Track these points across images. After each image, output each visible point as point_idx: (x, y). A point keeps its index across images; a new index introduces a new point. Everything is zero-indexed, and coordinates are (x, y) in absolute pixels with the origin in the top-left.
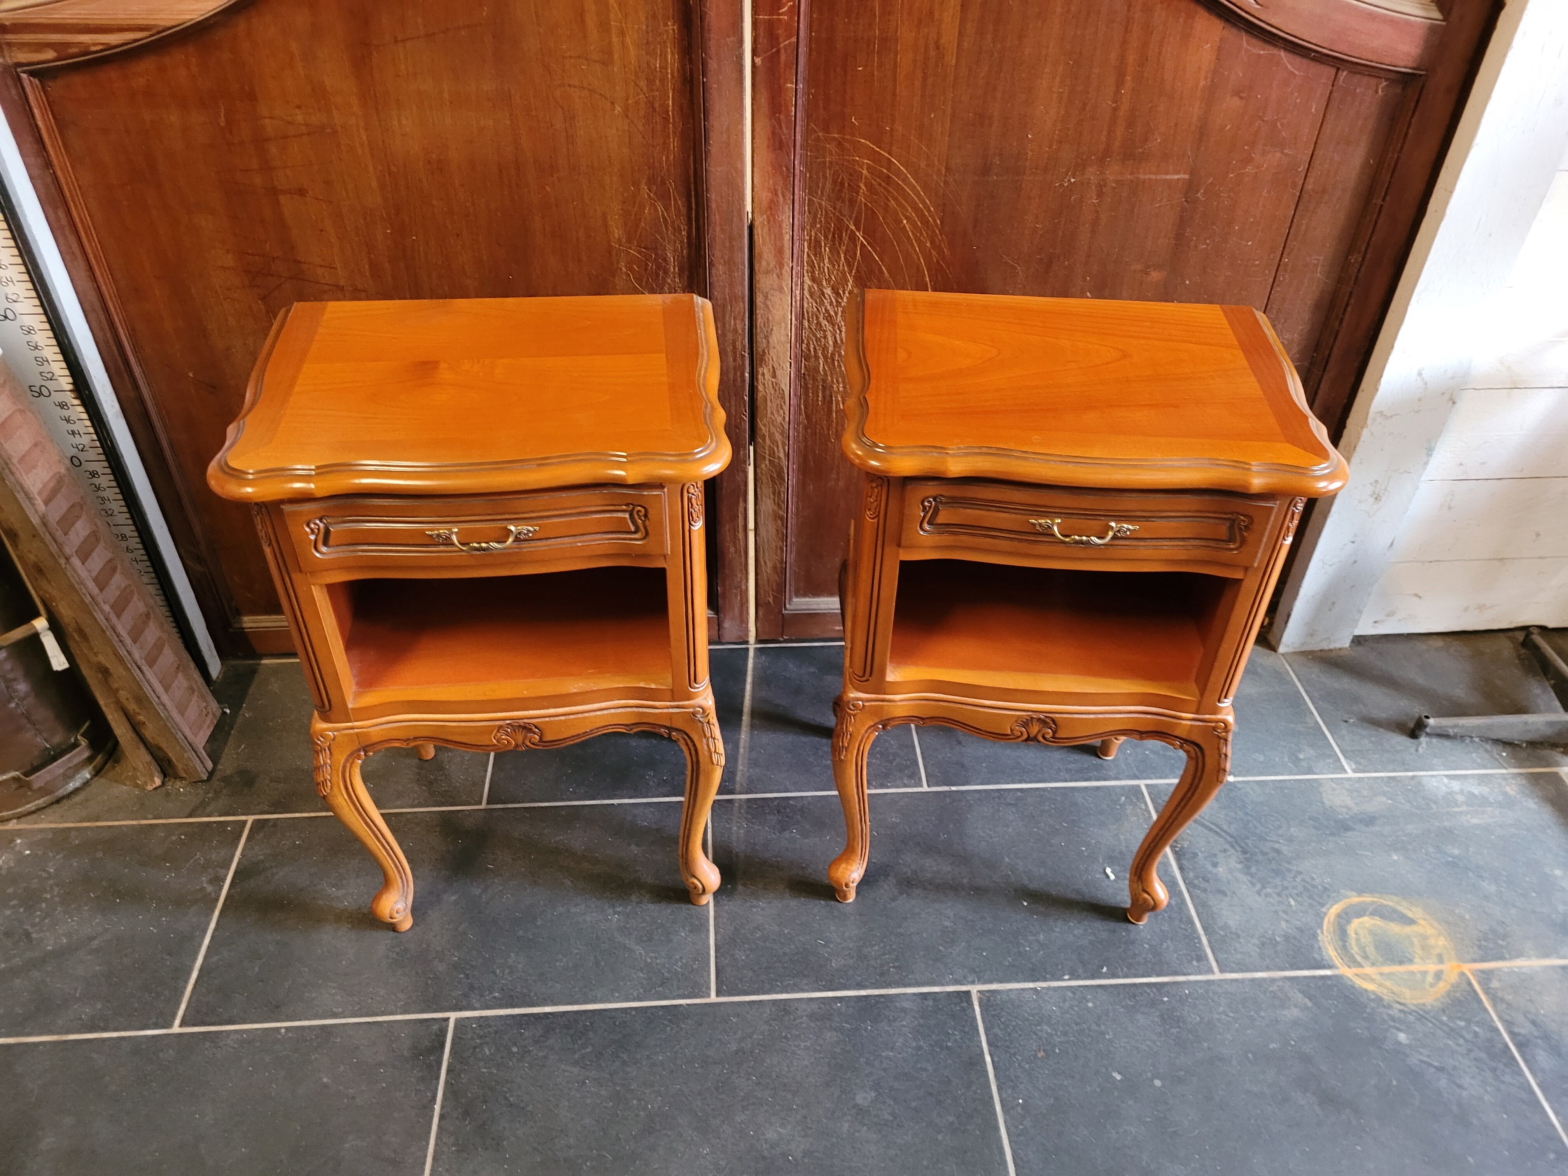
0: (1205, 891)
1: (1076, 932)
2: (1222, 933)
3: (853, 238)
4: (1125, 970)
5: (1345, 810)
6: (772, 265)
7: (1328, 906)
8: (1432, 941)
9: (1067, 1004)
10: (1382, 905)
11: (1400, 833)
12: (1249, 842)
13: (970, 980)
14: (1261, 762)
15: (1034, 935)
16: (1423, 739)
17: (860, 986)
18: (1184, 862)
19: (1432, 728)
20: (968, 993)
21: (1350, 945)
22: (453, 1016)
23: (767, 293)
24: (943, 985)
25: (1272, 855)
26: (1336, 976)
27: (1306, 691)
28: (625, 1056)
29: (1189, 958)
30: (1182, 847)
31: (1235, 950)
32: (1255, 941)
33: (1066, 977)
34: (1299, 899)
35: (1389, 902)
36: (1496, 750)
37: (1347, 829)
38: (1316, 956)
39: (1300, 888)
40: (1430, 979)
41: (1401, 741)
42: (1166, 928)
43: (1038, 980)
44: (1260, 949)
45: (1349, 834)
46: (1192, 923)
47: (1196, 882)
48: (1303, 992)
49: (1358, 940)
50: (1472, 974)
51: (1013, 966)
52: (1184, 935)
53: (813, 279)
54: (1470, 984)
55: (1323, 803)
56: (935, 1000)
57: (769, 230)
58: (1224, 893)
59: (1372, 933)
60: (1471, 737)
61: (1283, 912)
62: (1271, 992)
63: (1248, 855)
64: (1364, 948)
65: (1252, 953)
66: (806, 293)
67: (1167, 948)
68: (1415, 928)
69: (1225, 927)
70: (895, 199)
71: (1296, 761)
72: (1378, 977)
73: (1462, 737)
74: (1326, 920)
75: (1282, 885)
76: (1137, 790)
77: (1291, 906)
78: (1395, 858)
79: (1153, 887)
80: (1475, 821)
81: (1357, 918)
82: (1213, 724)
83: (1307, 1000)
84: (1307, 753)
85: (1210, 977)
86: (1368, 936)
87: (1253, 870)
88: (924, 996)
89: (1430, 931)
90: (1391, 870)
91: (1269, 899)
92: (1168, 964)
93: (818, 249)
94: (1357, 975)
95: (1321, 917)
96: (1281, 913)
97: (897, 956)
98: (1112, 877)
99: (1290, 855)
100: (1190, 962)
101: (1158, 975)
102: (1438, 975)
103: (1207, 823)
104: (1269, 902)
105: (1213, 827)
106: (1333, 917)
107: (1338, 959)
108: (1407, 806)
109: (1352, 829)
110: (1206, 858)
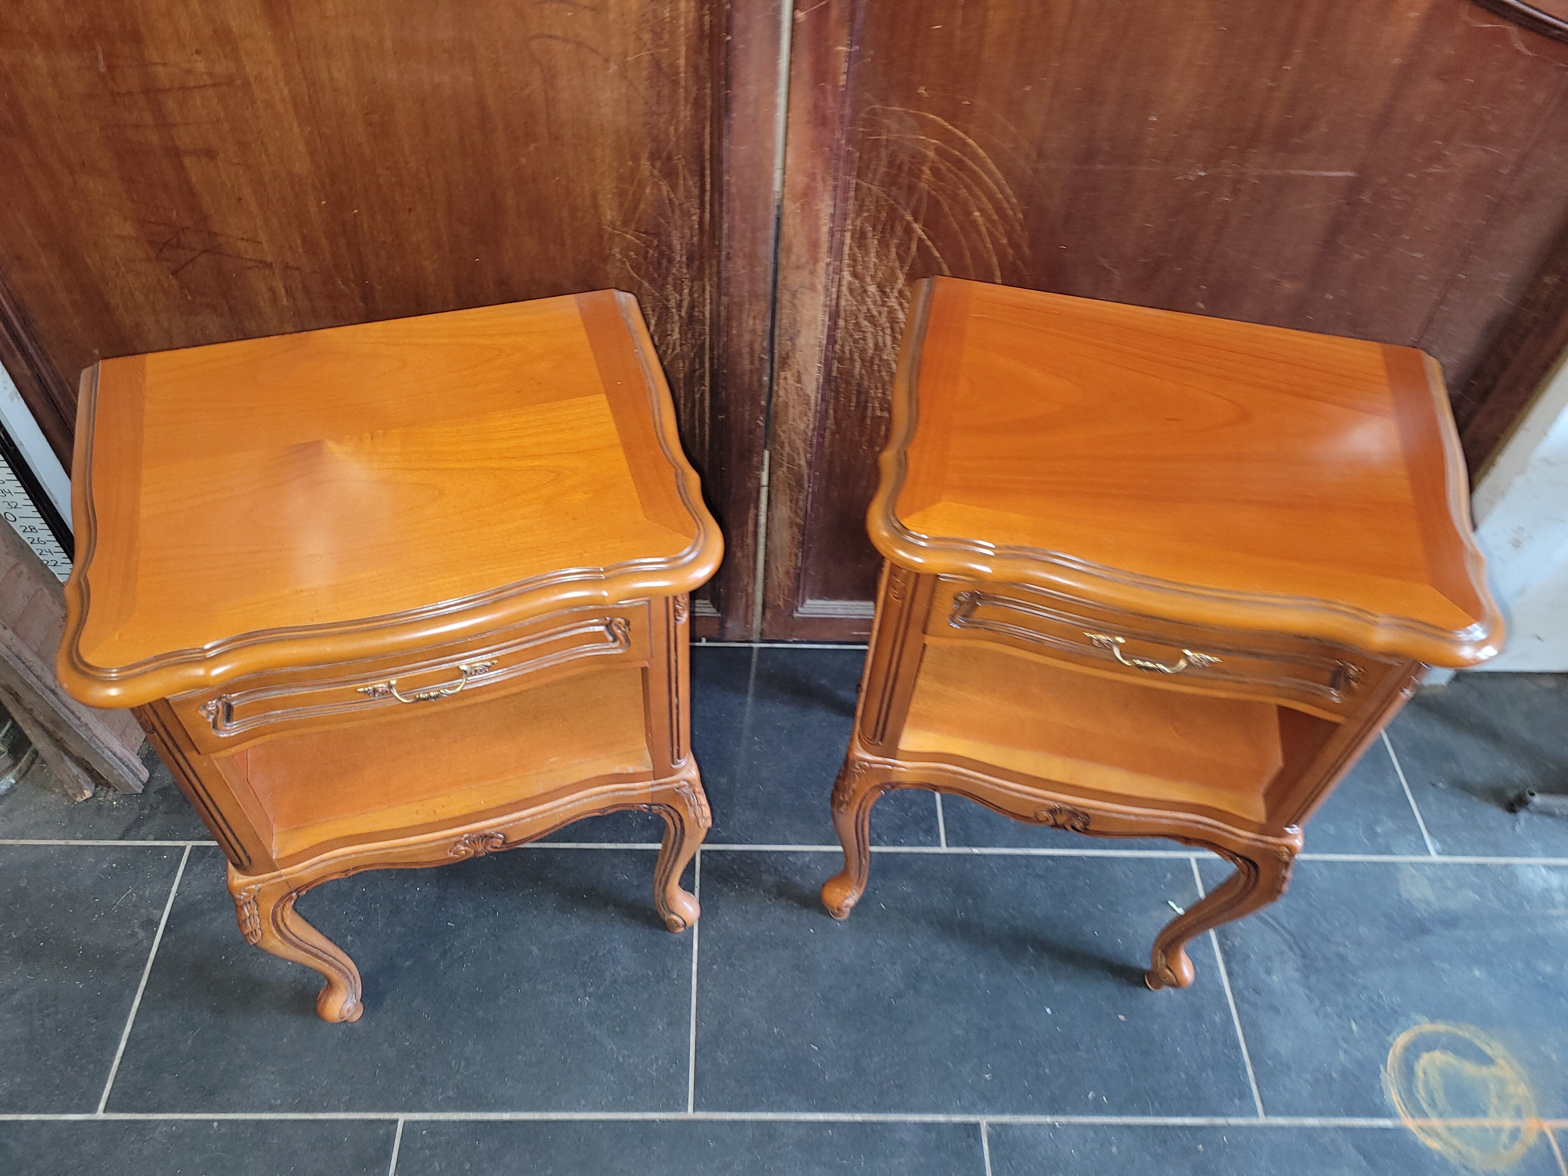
0: (1256, 1007)
2: (1270, 1062)
3: (908, 231)
5: (1424, 906)
6: (803, 260)
7: (1395, 1033)
8: (1511, 1089)
9: (1089, 1149)
10: (1457, 1037)
11: (1485, 941)
12: (1310, 943)
13: (981, 1107)
16: (1523, 815)
17: (855, 1109)
18: (1234, 966)
19: (1535, 805)
20: (976, 1126)
21: (1416, 1087)
22: (402, 1118)
23: (796, 291)
24: (949, 1112)
25: (1335, 961)
26: (1397, 1129)
27: (1391, 741)
29: (1231, 1093)
30: (1232, 946)
31: (1284, 1086)
32: (1308, 1076)
33: (1090, 1111)
34: (1362, 1022)
35: (1466, 1032)
37: (1425, 931)
38: (1376, 1099)
39: (1365, 1008)
40: (1504, 1138)
41: (1495, 814)
42: (1206, 1052)
44: (1313, 1087)
45: (1428, 938)
46: (1237, 1047)
47: (1246, 993)
48: (1357, 1148)
49: (1426, 1081)
50: (1554, 1135)
51: (1030, 1092)
52: (1227, 1062)
53: (855, 275)
54: (1549, 1147)
55: (1399, 895)
56: (940, 1133)
57: (802, 219)
58: (1277, 1011)
59: (1444, 1074)
61: (1343, 1038)
62: (1321, 1144)
63: (1308, 960)
64: (1432, 1092)
65: (1304, 1093)
66: (844, 289)
67: (1206, 1079)
68: (1493, 1070)
69: (1275, 1055)
70: (967, 187)
72: (1444, 1133)
74: (1391, 1051)
75: (1344, 1004)
76: (1186, 866)
77: (1352, 1031)
81: (1428, 1052)
83: (1361, 1158)
84: (1386, 826)
85: (1254, 1121)
86: (1438, 1077)
87: (1313, 980)
88: (927, 1126)
89: (1509, 1074)
90: (1471, 989)
91: (1327, 1021)
92: (1206, 1100)
93: (864, 241)
94: (1421, 1128)
95: (1385, 1048)
96: (1339, 1041)
97: (899, 1071)
99: (1356, 962)
100: (1231, 1099)
101: (1194, 1114)
102: (1515, 1134)
104: (1328, 1025)
105: (1270, 920)
106: (1399, 1049)
107: (1400, 1105)
108: (1497, 905)
109: (1431, 933)
110: (1258, 961)
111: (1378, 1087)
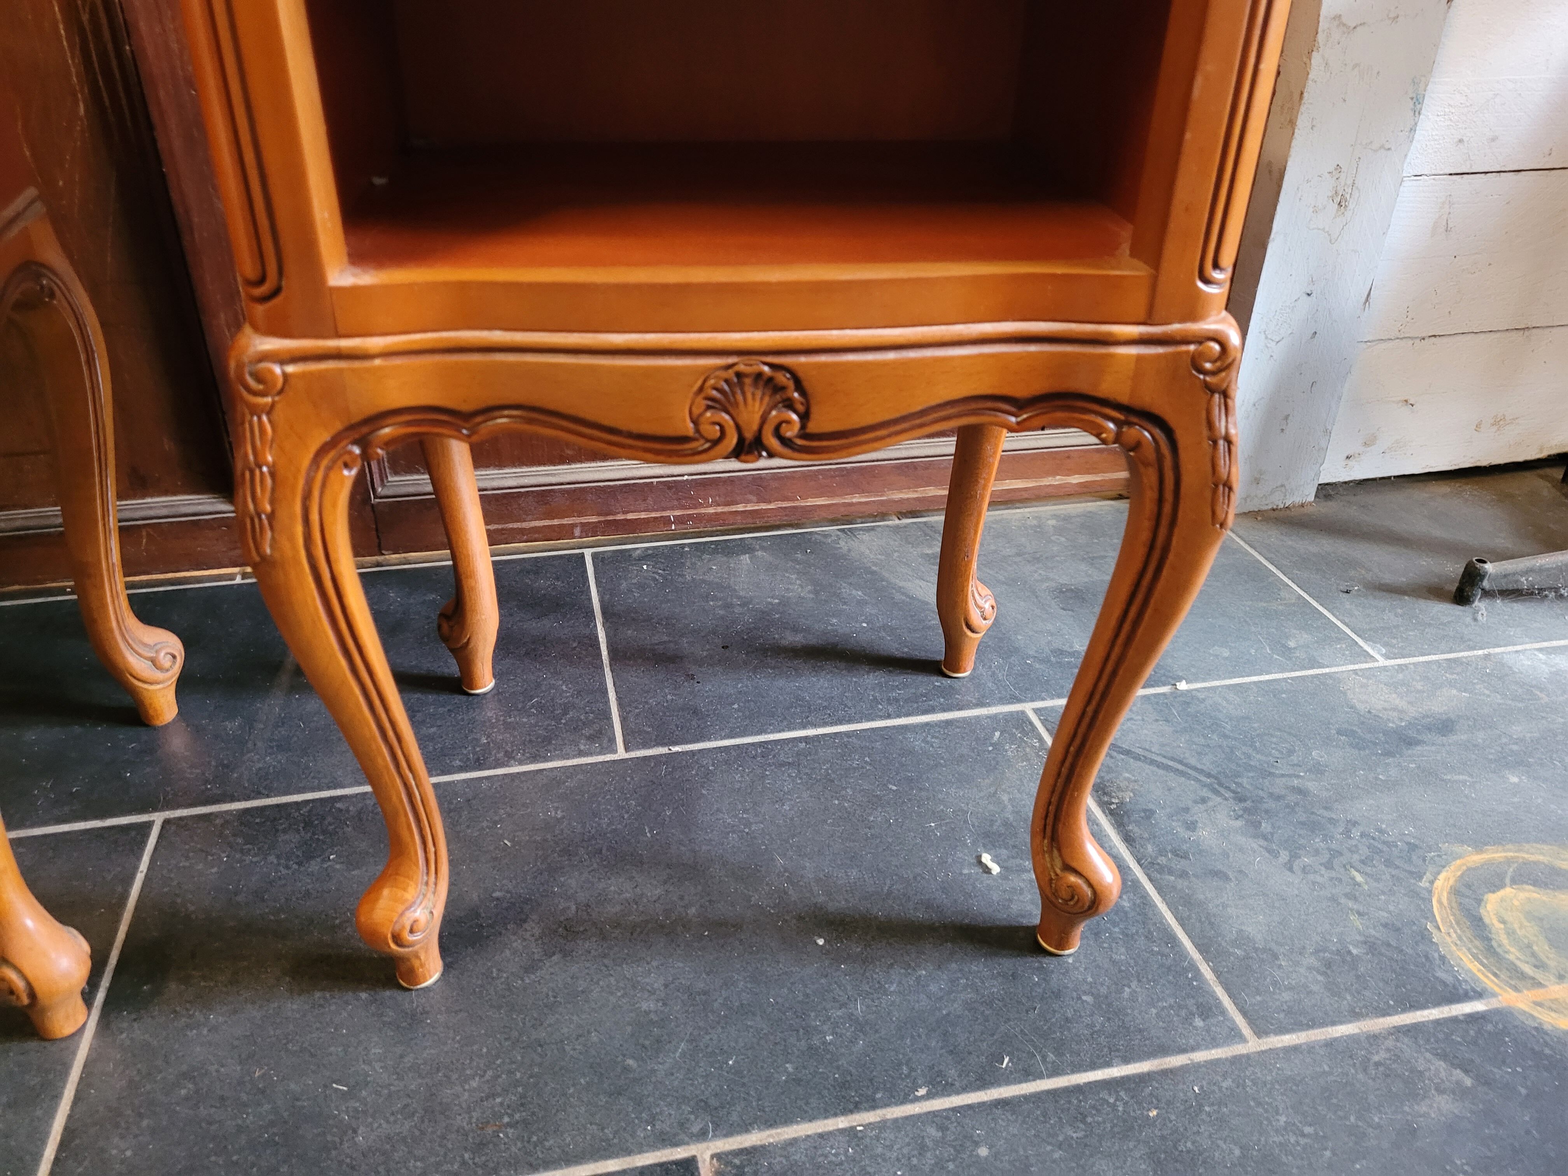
0: (1184, 874)
1: (933, 988)
2: (1238, 952)
4: (1051, 1057)
5: (1395, 714)
7: (1428, 876)
9: (929, 1158)
10: (1526, 863)
11: (1504, 740)
12: (1244, 781)
13: (697, 1128)
14: (1227, 658)
15: (843, 1005)
16: (1480, 603)
18: (1133, 827)
19: (1495, 578)
20: (687, 1167)
21: (1499, 943)
24: (629, 1152)
25: (1292, 798)
26: (1497, 1012)
29: (1183, 1013)
30: (1122, 804)
31: (1275, 983)
32: (1311, 960)
33: (922, 1092)
34: (1368, 870)
35: (1539, 855)
37: (1411, 743)
38: (1440, 974)
39: (1364, 851)
41: (1440, 610)
42: (1121, 954)
43: (856, 1108)
44: (1324, 974)
45: (1417, 750)
46: (1172, 939)
47: (1162, 860)
48: (1444, 1056)
49: (1510, 933)
51: (798, 1081)
52: (1162, 966)
55: (1353, 707)
58: (1221, 876)
60: (1556, 589)
61: (1346, 895)
62: (1377, 1064)
63: (1248, 804)
64: (1529, 946)
65: (1315, 988)
67: (1133, 998)
69: (1242, 939)
71: (1286, 651)
73: (1541, 590)
74: (1434, 902)
75: (1329, 849)
76: (1021, 720)
77: (1358, 885)
78: (1514, 779)
81: (1494, 892)
82: (1192, 347)
83: (1458, 1074)
84: (1299, 639)
85: (1239, 1049)
86: (1526, 924)
87: (1265, 827)
90: (1516, 800)
91: (1311, 877)
92: (1140, 1031)
94: (1539, 1004)
95: (1423, 898)
96: (1343, 900)
97: (523, 1096)
98: (996, 869)
99: (1325, 794)
100: (1187, 1020)
101: (1126, 1060)
103: (1159, 759)
104: (1314, 883)
105: (1171, 763)
106: (1445, 894)
107: (1487, 977)
108: (1499, 699)
109: (1418, 743)
110: (1170, 816)
111: (1436, 955)
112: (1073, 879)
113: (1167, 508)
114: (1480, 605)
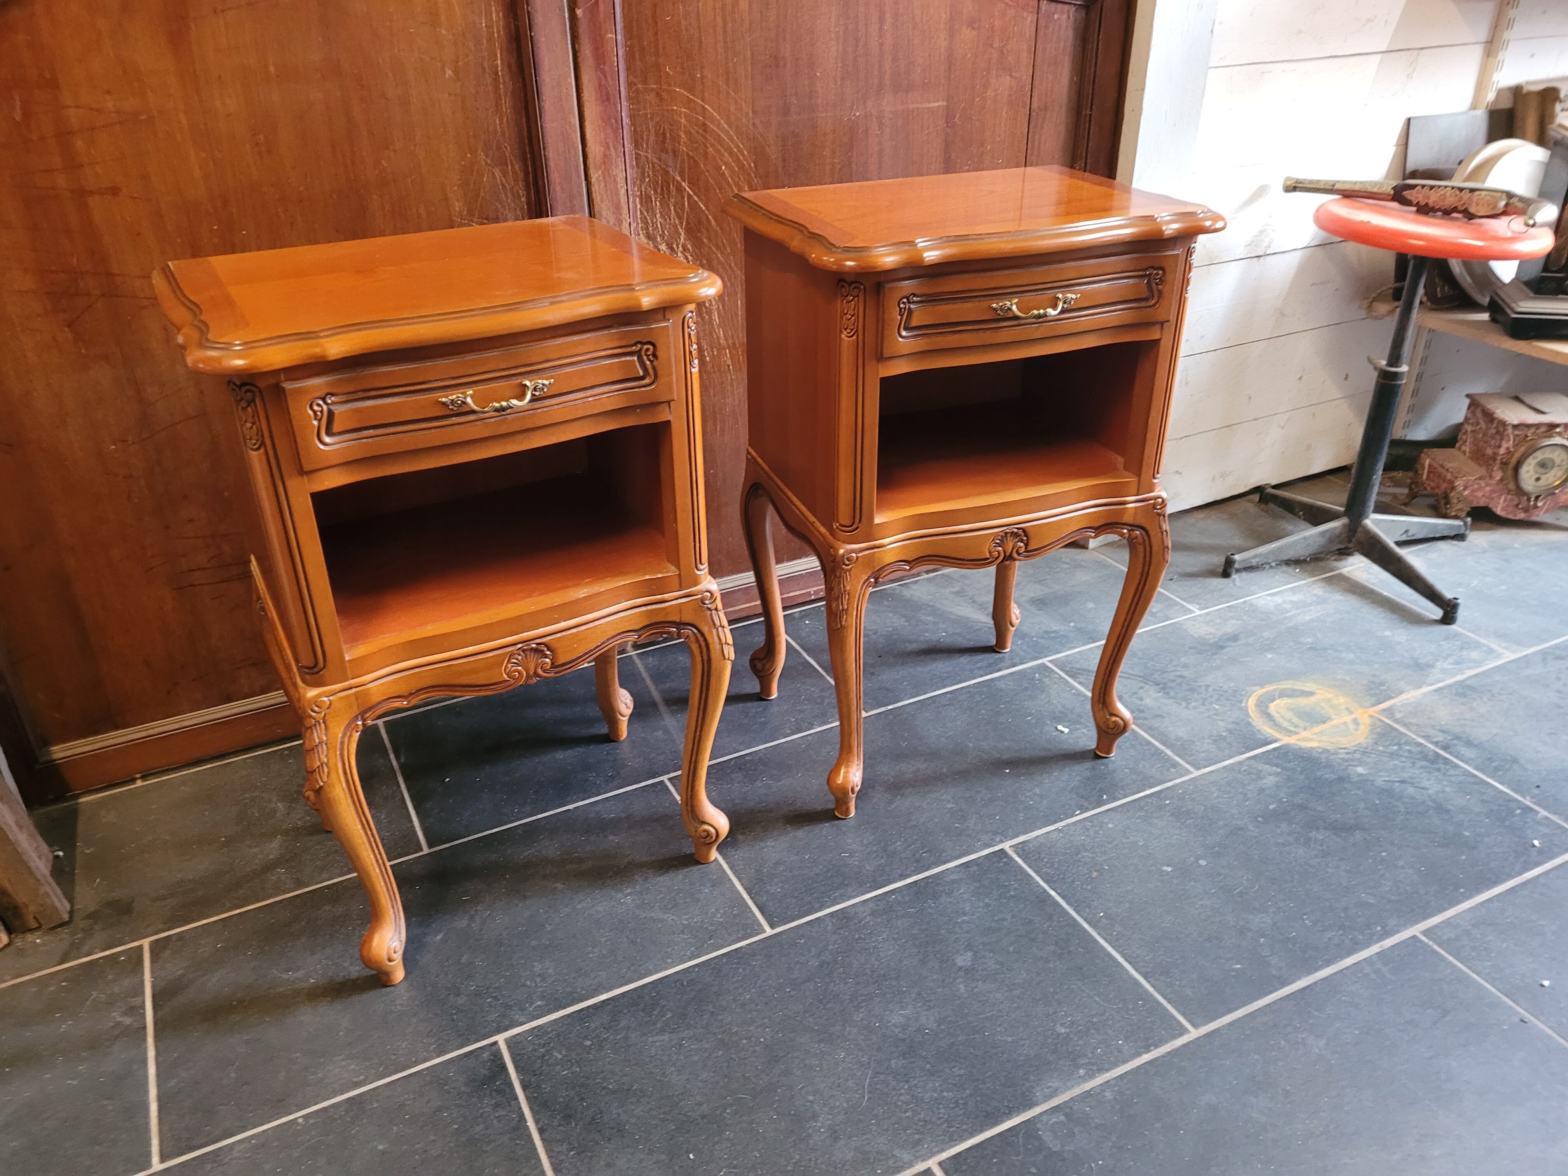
0: (1145, 719)
1: (1063, 778)
2: (1178, 743)
3: (680, 190)
4: (1122, 792)
5: (1211, 636)
7: (1244, 701)
8: (1336, 702)
9: (1091, 832)
10: (1282, 689)
11: (1261, 639)
12: (1157, 676)
13: (998, 840)
15: (1030, 791)
17: (903, 877)
19: (1240, 562)
20: (1003, 851)
21: (1279, 722)
22: (500, 1039)
24: (977, 852)
25: (1179, 680)
26: (1283, 746)
28: (710, 1008)
29: (1166, 768)
31: (1197, 751)
32: (1208, 741)
33: (1078, 812)
34: (1220, 703)
35: (1286, 685)
36: (1290, 570)
37: (1222, 647)
38: (1259, 736)
39: (1216, 696)
40: (1351, 726)
41: (1218, 582)
42: (1133, 753)
43: (1056, 822)
44: (1215, 745)
45: (1226, 650)
46: (1150, 743)
48: (1268, 764)
49: (1281, 716)
50: (1378, 714)
51: (1028, 818)
52: (1151, 753)
54: (1381, 721)
55: (1192, 636)
56: (978, 865)
57: (606, 186)
58: (1163, 715)
59: (1288, 709)
60: (1269, 563)
61: (1214, 714)
62: (1244, 771)
63: (1162, 686)
64: (1291, 721)
65: (1212, 750)
67: (1144, 767)
68: (1316, 696)
69: (1178, 739)
70: (712, 145)
72: (1314, 737)
73: (1262, 564)
74: (1250, 711)
75: (1201, 698)
76: (1046, 667)
77: (1218, 710)
79: (1117, 709)
80: (1308, 618)
81: (1271, 702)
82: (1152, 502)
83: (1275, 768)
85: (1192, 776)
86: (1288, 712)
87: (1172, 694)
88: (966, 865)
89: (1329, 695)
90: (1272, 664)
91: (1198, 710)
92: (1151, 777)
93: (650, 205)
94: (1298, 740)
95: (1245, 710)
97: (922, 843)
98: (1066, 730)
99: (1192, 676)
100: (1168, 770)
101: (1151, 788)
102: (1356, 722)
104: (1199, 712)
106: (1253, 707)
107: (1277, 734)
108: (1254, 621)
109: (1226, 647)
110: (1130, 697)
111: (1255, 730)
112: (1114, 719)
113: (1148, 559)
114: (1235, 576)
